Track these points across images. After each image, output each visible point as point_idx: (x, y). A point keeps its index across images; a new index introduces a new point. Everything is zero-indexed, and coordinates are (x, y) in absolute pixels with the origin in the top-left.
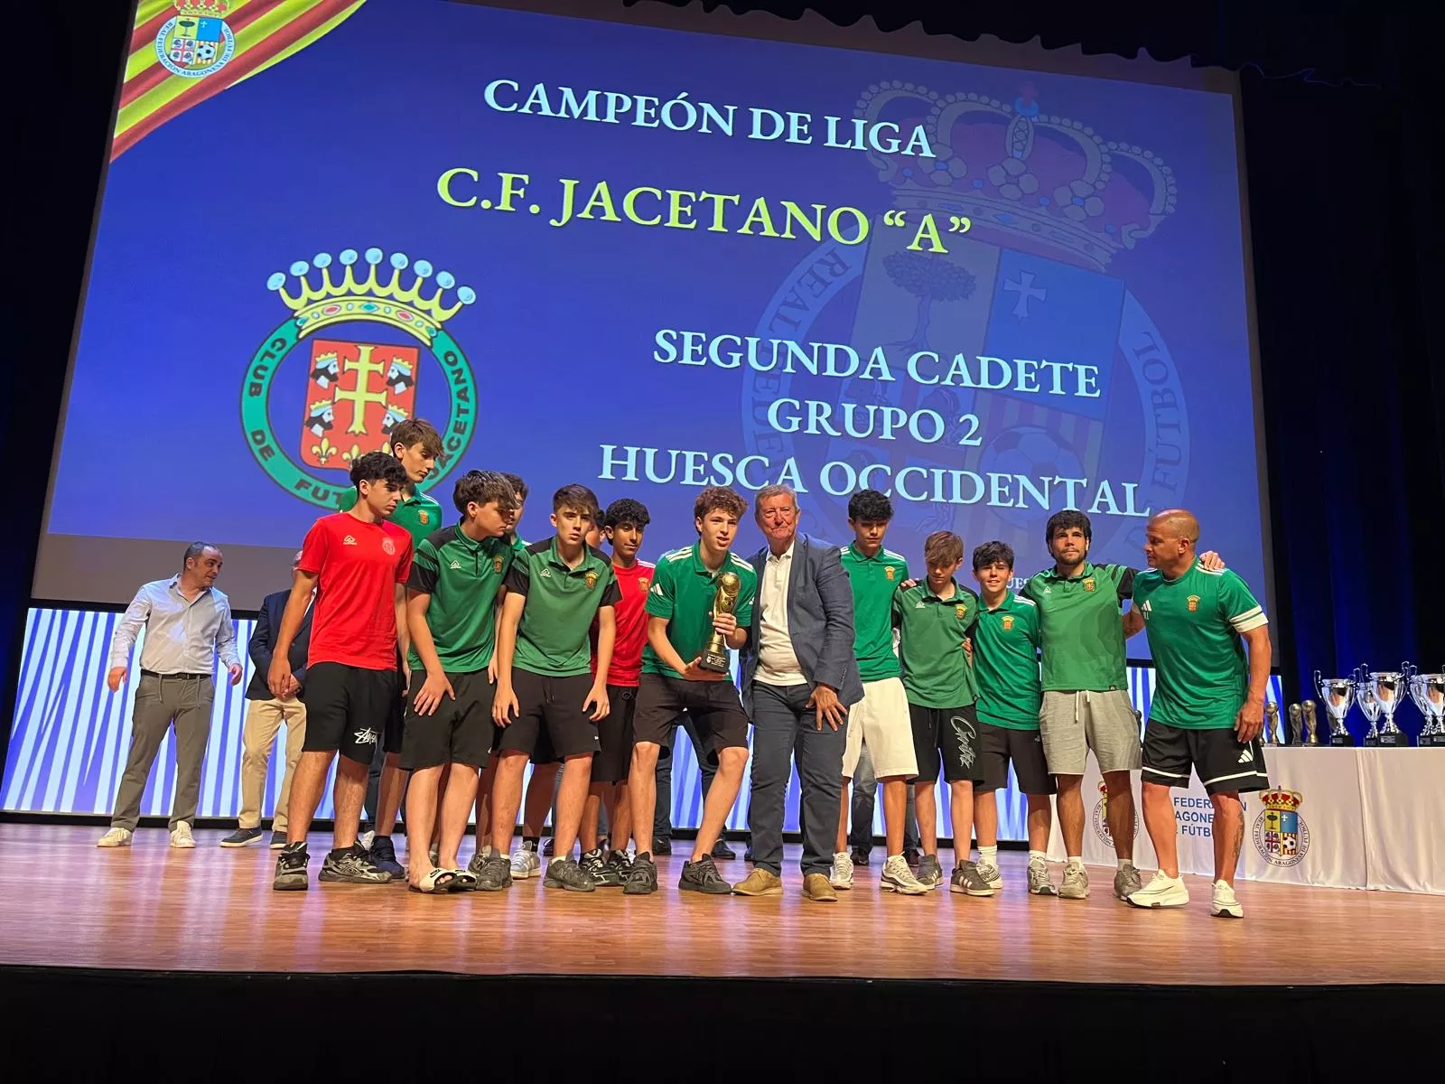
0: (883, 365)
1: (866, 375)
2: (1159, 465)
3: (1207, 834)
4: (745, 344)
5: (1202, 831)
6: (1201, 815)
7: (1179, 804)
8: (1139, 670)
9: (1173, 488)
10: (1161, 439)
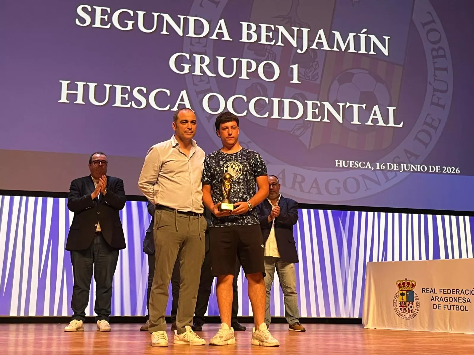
5: (455, 307)
6: (454, 298)
7: (442, 293)
8: (422, 216)
9: (443, 107)
10: (437, 77)
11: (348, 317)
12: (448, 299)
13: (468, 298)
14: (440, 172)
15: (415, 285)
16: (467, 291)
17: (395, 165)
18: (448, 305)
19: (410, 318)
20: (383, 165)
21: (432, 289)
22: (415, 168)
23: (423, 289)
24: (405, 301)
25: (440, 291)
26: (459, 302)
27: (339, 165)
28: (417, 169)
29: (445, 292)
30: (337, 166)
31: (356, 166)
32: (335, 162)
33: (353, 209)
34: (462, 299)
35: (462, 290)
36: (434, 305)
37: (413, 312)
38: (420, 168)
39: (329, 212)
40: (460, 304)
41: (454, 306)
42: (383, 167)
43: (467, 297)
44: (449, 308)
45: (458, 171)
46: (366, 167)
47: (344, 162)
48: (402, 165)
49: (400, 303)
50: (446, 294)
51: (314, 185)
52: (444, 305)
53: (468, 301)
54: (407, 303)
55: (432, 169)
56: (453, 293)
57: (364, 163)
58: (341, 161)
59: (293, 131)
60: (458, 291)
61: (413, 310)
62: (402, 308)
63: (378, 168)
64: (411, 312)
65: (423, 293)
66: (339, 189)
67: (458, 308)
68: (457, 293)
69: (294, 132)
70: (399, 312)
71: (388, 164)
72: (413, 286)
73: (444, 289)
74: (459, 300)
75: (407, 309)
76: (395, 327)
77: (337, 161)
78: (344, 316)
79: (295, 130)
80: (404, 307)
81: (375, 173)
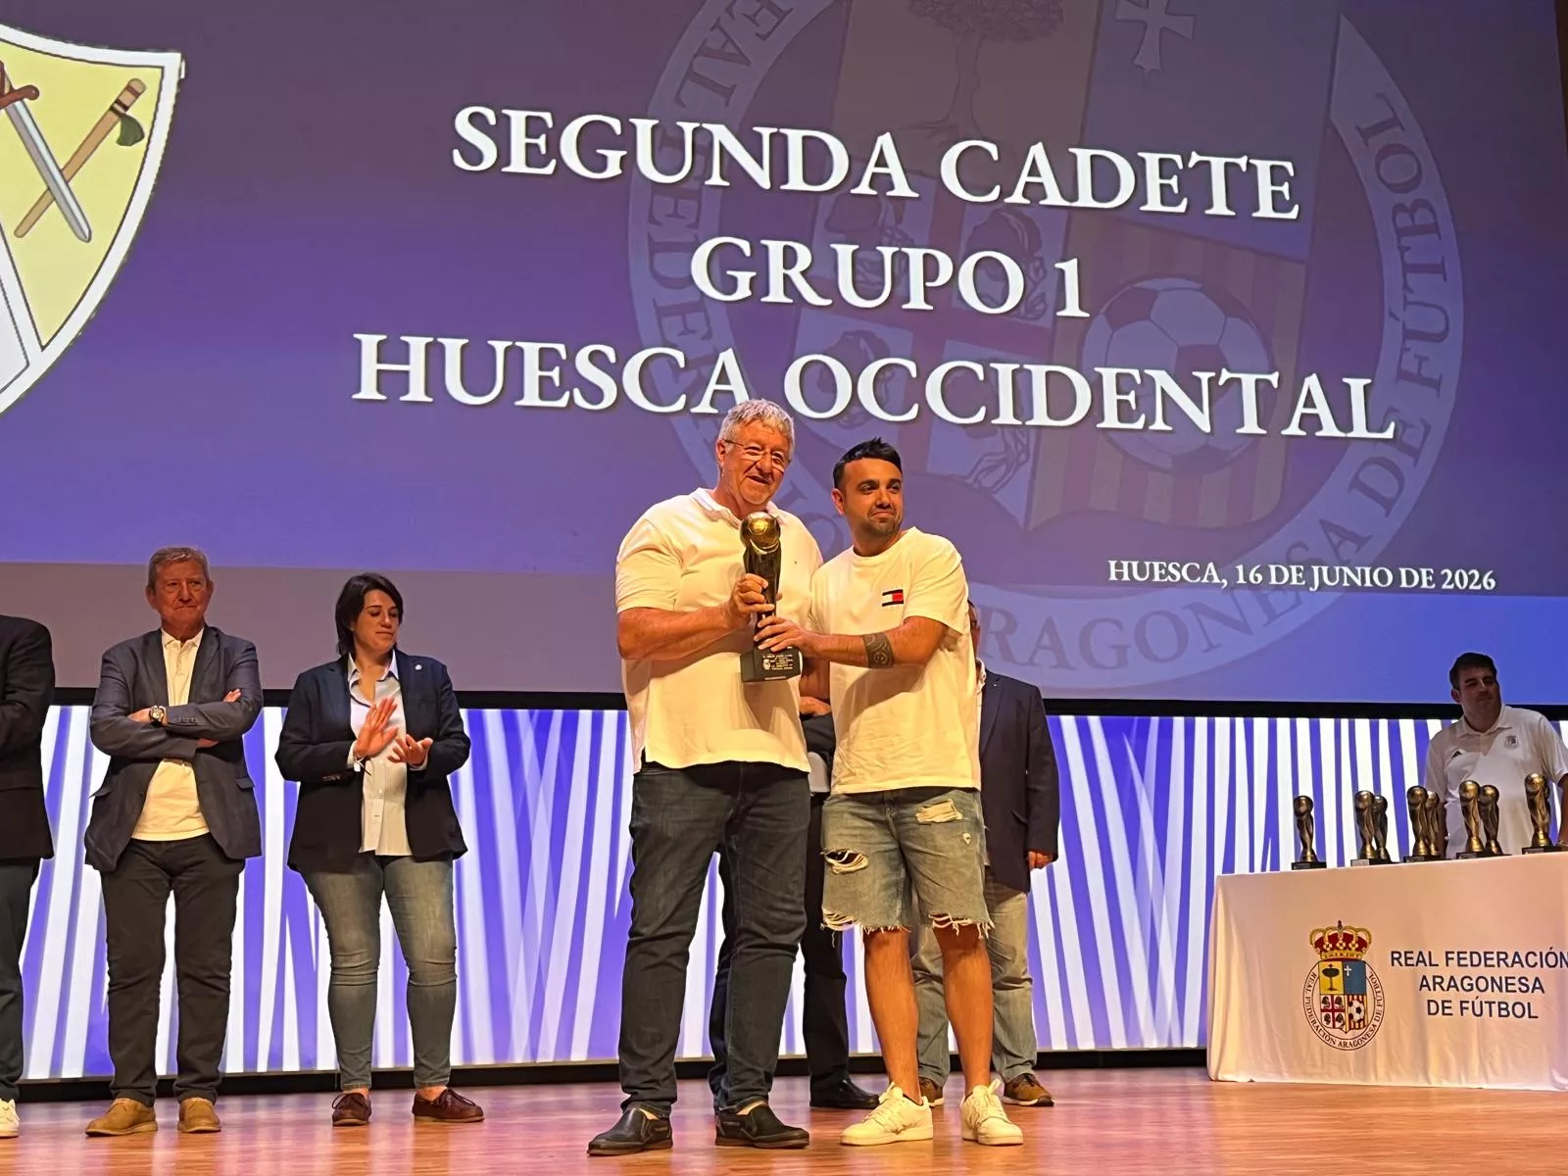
0: (895, 169)
1: (864, 188)
2: (1409, 343)
3: (1504, 1013)
4: (630, 132)
5: (1495, 1007)
6: (1492, 978)
7: (1453, 963)
8: (1383, 723)
9: (1436, 385)
10: (1411, 291)
11: (1164, 1045)
12: (1474, 982)
13: (1537, 979)
14: (1433, 586)
15: (1368, 941)
16: (1531, 956)
17: (1294, 568)
18: (1473, 1002)
19: (1357, 1044)
20: (1256, 572)
21: (1421, 953)
22: (1357, 576)
23: (1393, 953)
24: (1339, 991)
25: (1448, 959)
26: (1507, 991)
27: (1119, 575)
28: (1363, 580)
29: (1462, 962)
30: (1113, 577)
31: (1173, 577)
32: (1109, 565)
33: (1168, 709)
34: (1516, 981)
35: (1516, 954)
36: (1429, 1001)
37: (1364, 1026)
38: (1370, 577)
39: (1094, 721)
40: (1511, 998)
41: (1493, 1005)
42: (1256, 579)
43: (1531, 975)
44: (1478, 1012)
45: (1489, 583)
46: (1205, 580)
47: (1135, 564)
48: (1316, 569)
49: (1325, 998)
50: (1466, 965)
51: (1046, 641)
52: (1462, 1002)
53: (1534, 988)
54: (1344, 999)
55: (1410, 579)
56: (1489, 962)
57: (1198, 566)
58: (1125, 564)
59: (973, 476)
60: (1502, 956)
61: (1363, 1020)
62: (1330, 1014)
63: (1241, 580)
64: (1357, 1025)
65: (1393, 965)
66: (1121, 650)
67: (1506, 1009)
68: (1501, 962)
69: (976, 480)
70: (1320, 1027)
71: (1273, 568)
72: (1362, 944)
73: (1459, 953)
74: (1507, 984)
75: (1345, 1016)
76: (1311, 1075)
77: (1113, 563)
78: (1152, 1043)
79: (980, 472)
80: (1338, 1010)
81: (1232, 595)
